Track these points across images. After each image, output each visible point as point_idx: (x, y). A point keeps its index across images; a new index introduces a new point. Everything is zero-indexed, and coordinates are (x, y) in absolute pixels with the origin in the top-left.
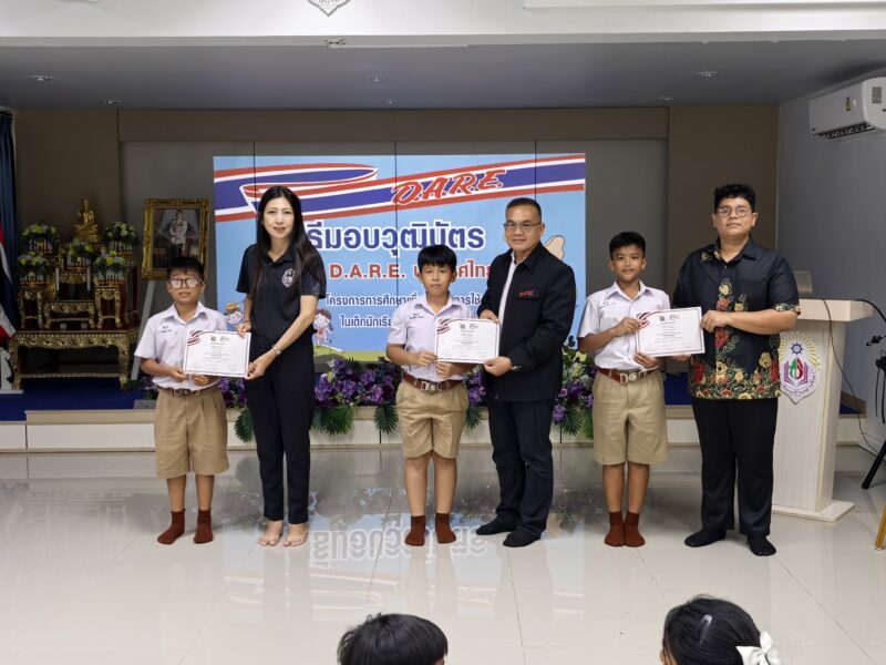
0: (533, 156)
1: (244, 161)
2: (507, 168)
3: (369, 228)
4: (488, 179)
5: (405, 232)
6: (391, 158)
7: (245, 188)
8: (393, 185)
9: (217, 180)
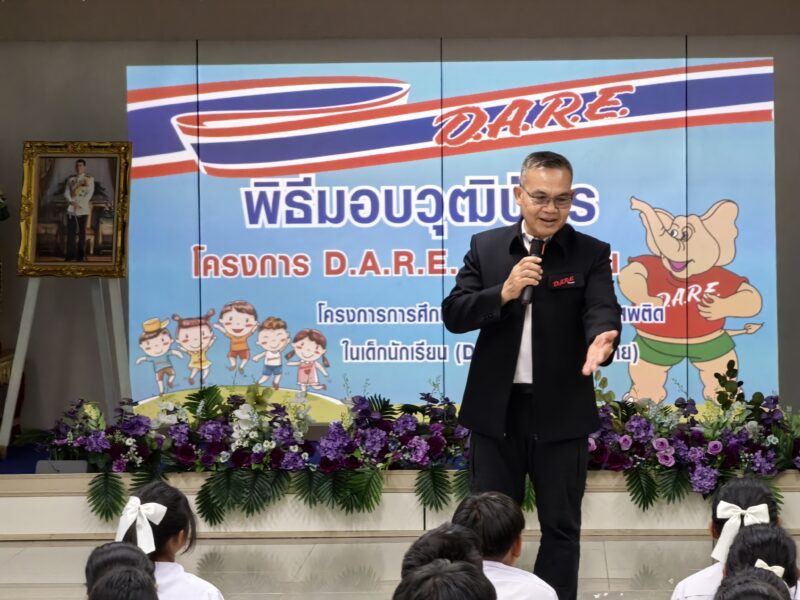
0: (681, 62)
1: (179, 74)
2: (636, 83)
3: (393, 188)
4: (602, 102)
5: (457, 194)
6: (434, 66)
7: (179, 120)
8: (437, 113)
9: (132, 107)
